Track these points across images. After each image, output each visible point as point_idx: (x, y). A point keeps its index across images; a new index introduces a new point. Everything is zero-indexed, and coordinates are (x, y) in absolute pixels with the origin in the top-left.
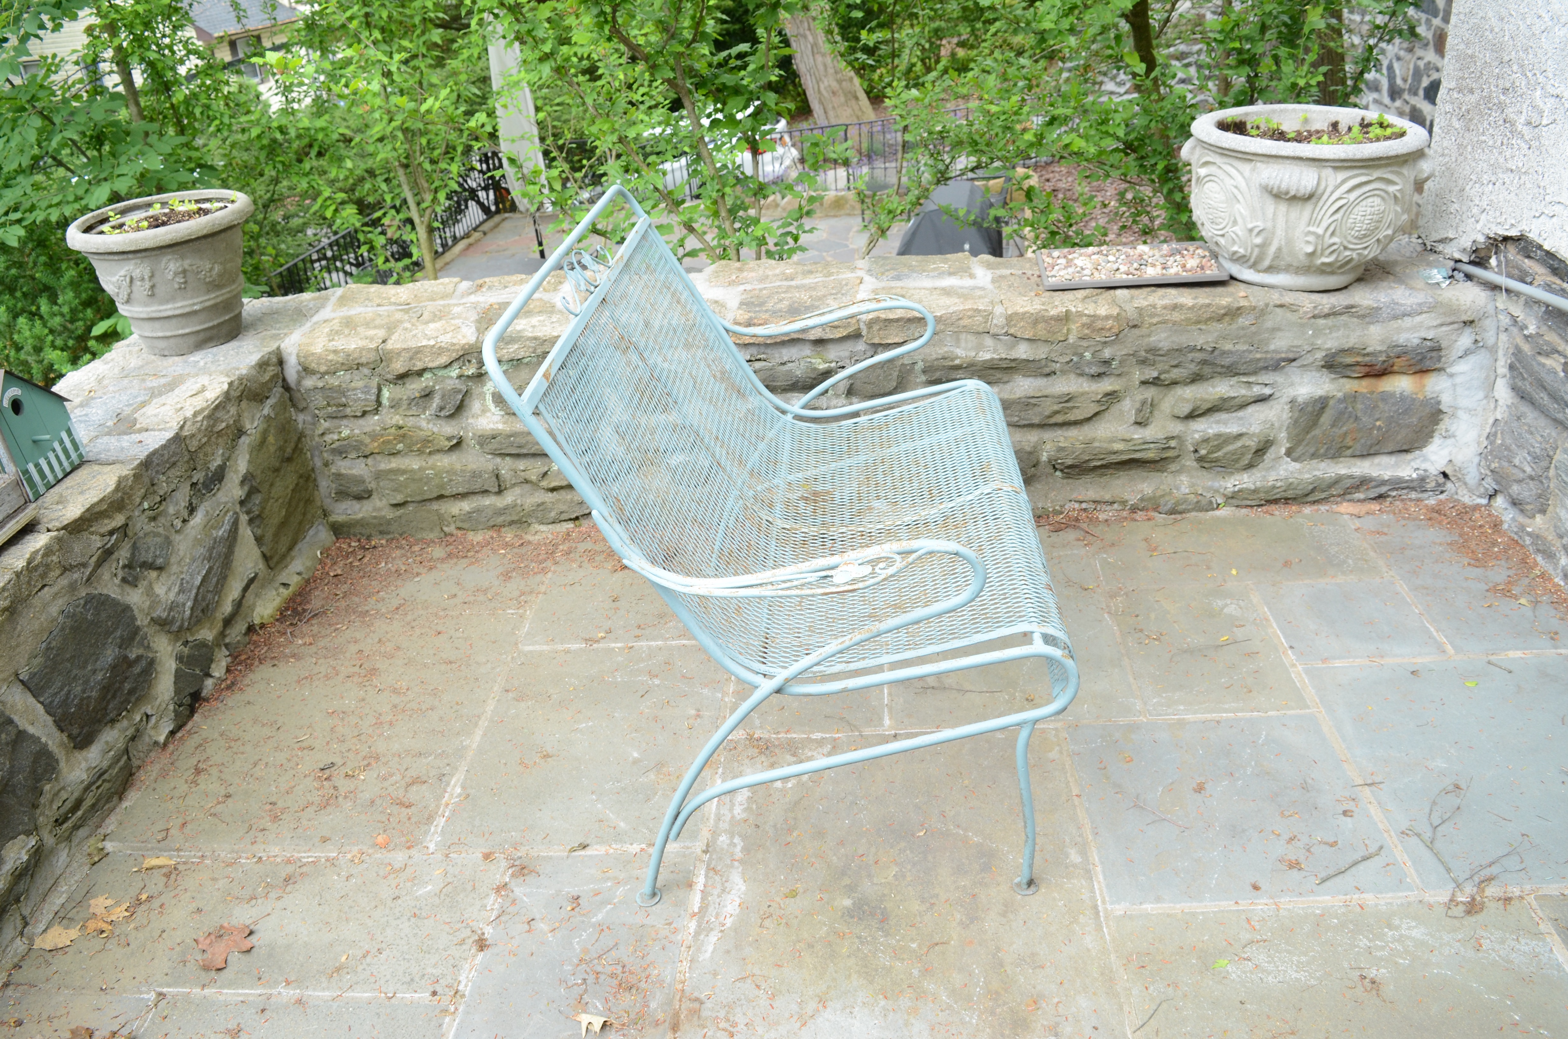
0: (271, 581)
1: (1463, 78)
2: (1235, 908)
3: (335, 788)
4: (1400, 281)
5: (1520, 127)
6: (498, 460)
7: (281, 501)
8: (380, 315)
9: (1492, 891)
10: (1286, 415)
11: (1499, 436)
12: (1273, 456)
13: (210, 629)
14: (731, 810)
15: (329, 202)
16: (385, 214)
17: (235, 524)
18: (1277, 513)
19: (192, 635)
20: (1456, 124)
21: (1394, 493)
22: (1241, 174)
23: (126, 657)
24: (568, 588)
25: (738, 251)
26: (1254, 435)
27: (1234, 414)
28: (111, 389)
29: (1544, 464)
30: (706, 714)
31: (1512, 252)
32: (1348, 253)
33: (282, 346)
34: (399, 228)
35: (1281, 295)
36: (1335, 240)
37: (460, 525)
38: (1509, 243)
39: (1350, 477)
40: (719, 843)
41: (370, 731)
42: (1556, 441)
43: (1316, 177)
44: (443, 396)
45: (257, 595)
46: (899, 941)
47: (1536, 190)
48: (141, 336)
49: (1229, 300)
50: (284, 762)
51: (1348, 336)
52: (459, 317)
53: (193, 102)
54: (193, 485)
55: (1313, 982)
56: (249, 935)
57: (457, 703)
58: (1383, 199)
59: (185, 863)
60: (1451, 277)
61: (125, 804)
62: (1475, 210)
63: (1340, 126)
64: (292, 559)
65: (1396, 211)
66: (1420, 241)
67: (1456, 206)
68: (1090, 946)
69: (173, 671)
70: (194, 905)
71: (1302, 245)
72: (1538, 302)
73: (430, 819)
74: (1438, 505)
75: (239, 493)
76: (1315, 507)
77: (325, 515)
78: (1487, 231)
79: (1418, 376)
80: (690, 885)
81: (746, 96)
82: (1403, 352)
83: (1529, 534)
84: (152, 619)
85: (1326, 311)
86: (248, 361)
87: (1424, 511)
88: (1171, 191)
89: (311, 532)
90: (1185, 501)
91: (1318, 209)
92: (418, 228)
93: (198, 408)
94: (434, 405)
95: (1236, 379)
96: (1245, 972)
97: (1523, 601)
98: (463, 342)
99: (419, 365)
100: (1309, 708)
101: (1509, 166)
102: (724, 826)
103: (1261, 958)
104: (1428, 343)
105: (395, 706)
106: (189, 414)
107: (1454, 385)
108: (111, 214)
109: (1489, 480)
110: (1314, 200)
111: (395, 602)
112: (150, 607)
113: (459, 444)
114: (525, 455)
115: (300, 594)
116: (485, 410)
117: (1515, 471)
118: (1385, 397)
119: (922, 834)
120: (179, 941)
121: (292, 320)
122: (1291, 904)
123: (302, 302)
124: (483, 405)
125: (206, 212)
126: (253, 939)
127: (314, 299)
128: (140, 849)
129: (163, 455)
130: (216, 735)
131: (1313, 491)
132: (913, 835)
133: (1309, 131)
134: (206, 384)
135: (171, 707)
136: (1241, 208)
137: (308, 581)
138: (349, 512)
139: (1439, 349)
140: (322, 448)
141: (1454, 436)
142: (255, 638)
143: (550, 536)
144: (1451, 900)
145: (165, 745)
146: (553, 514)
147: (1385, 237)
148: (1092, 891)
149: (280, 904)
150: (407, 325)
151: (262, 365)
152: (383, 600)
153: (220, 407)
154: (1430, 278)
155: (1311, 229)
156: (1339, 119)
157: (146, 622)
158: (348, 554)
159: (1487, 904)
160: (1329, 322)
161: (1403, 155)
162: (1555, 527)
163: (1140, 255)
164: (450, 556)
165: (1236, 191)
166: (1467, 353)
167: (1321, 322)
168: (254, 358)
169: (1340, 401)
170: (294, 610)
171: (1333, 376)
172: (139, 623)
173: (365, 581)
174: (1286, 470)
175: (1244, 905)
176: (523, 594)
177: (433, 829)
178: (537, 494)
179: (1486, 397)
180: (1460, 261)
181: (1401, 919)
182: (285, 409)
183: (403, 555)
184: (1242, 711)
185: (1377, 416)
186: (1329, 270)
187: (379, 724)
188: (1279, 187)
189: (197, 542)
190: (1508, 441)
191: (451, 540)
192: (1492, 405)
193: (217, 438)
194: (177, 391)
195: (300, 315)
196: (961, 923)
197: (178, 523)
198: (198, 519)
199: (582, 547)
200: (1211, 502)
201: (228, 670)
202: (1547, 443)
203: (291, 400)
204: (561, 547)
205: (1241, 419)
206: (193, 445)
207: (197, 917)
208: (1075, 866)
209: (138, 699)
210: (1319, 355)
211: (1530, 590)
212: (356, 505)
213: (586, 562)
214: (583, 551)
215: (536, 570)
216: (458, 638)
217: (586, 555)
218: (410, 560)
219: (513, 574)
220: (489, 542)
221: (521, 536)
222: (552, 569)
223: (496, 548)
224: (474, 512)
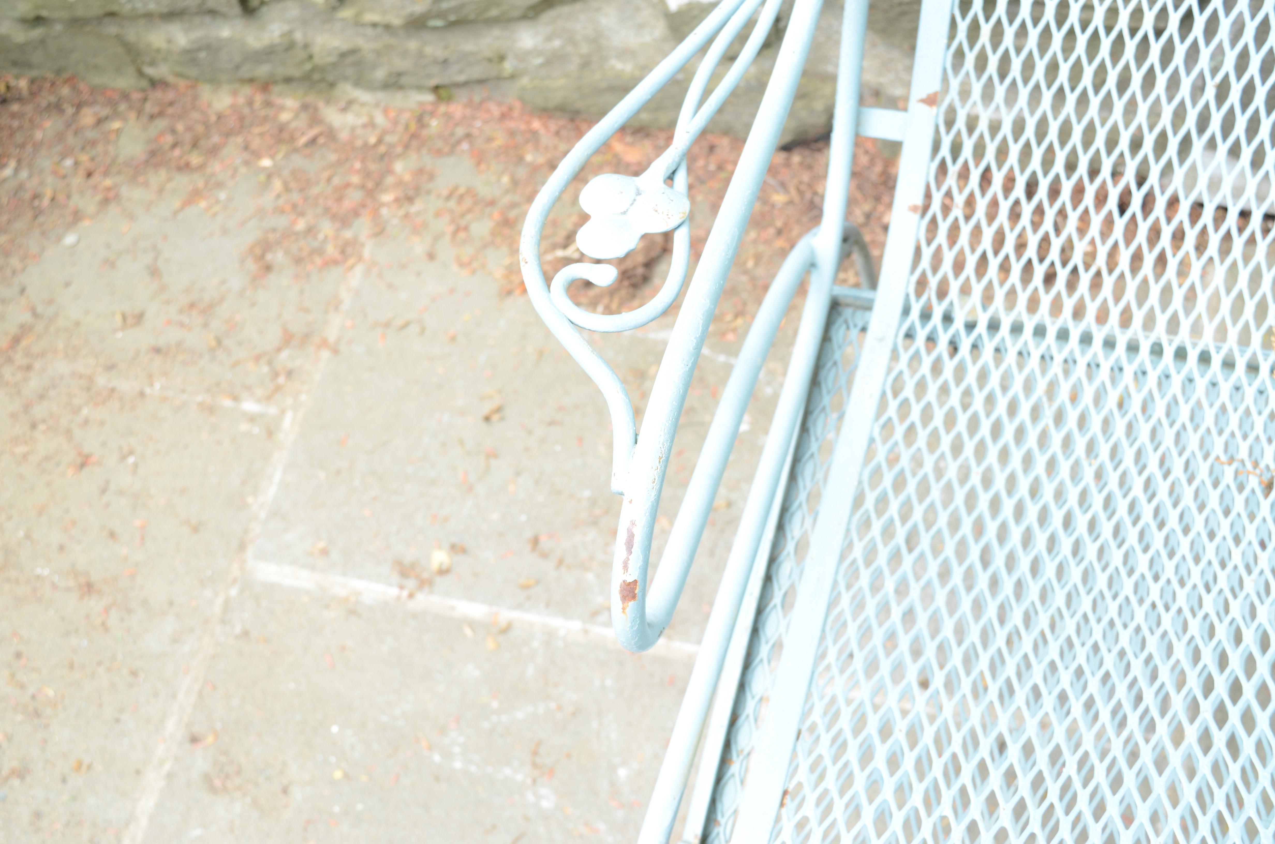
24: (391, 340)
37: (178, 69)
57: (80, 766)
111: (15, 318)
146: (382, 72)
164: (154, 157)
176: (288, 339)
191: (165, 98)
204: (398, 169)
213: (447, 238)
214: (445, 192)
215: (331, 250)
216: (121, 493)
217: (451, 211)
218: (69, 162)
219: (278, 257)
220: (242, 119)
221: (316, 109)
222: (367, 252)
223: (256, 143)
224: (199, 50)
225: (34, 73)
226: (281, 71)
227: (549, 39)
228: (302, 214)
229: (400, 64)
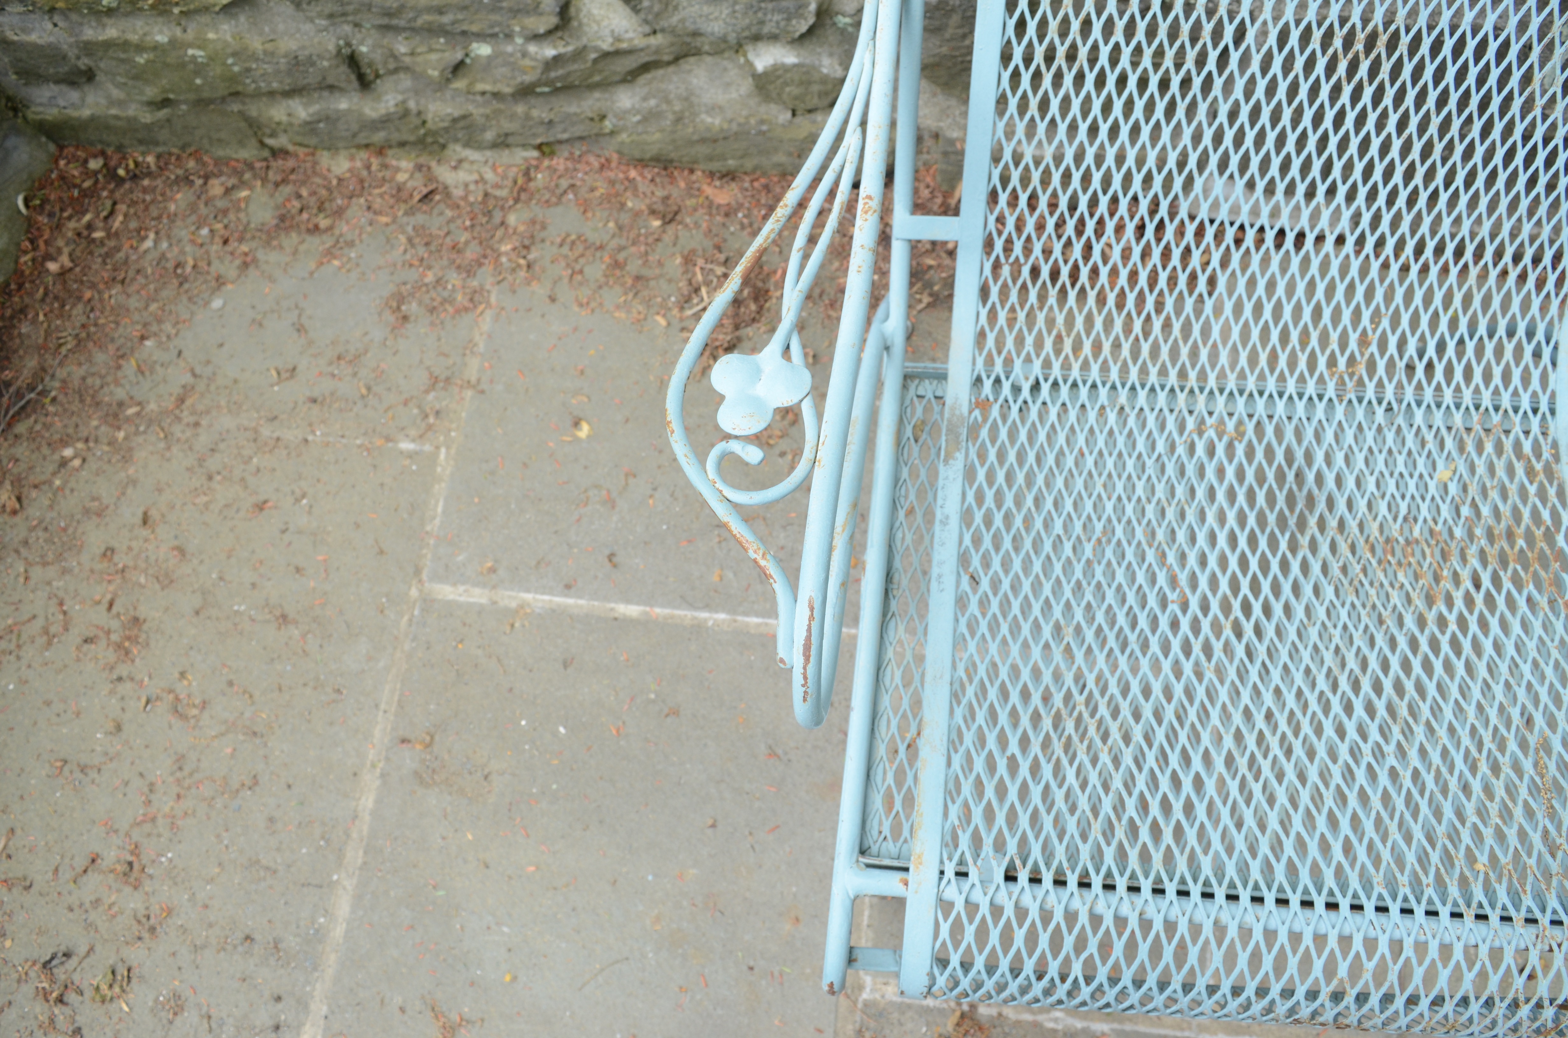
37: (298, 139)
57: (301, 775)
77: (15, 109)
105: (179, 763)
111: (176, 380)
138: (62, 105)
143: (490, 179)
146: (490, 134)
152: (152, 368)
164: (284, 222)
173: (116, 297)
183: (192, 211)
191: (286, 166)
204: (512, 221)
212: (70, 92)
213: (566, 280)
214: (558, 240)
215: (460, 298)
216: (300, 532)
217: (566, 257)
218: (205, 231)
219: (412, 307)
220: (362, 181)
221: (429, 168)
222: (493, 299)
223: (378, 203)
224: (319, 121)
225: (160, 149)
226: (396, 137)
227: (645, 99)
228: (429, 268)
229: (507, 126)
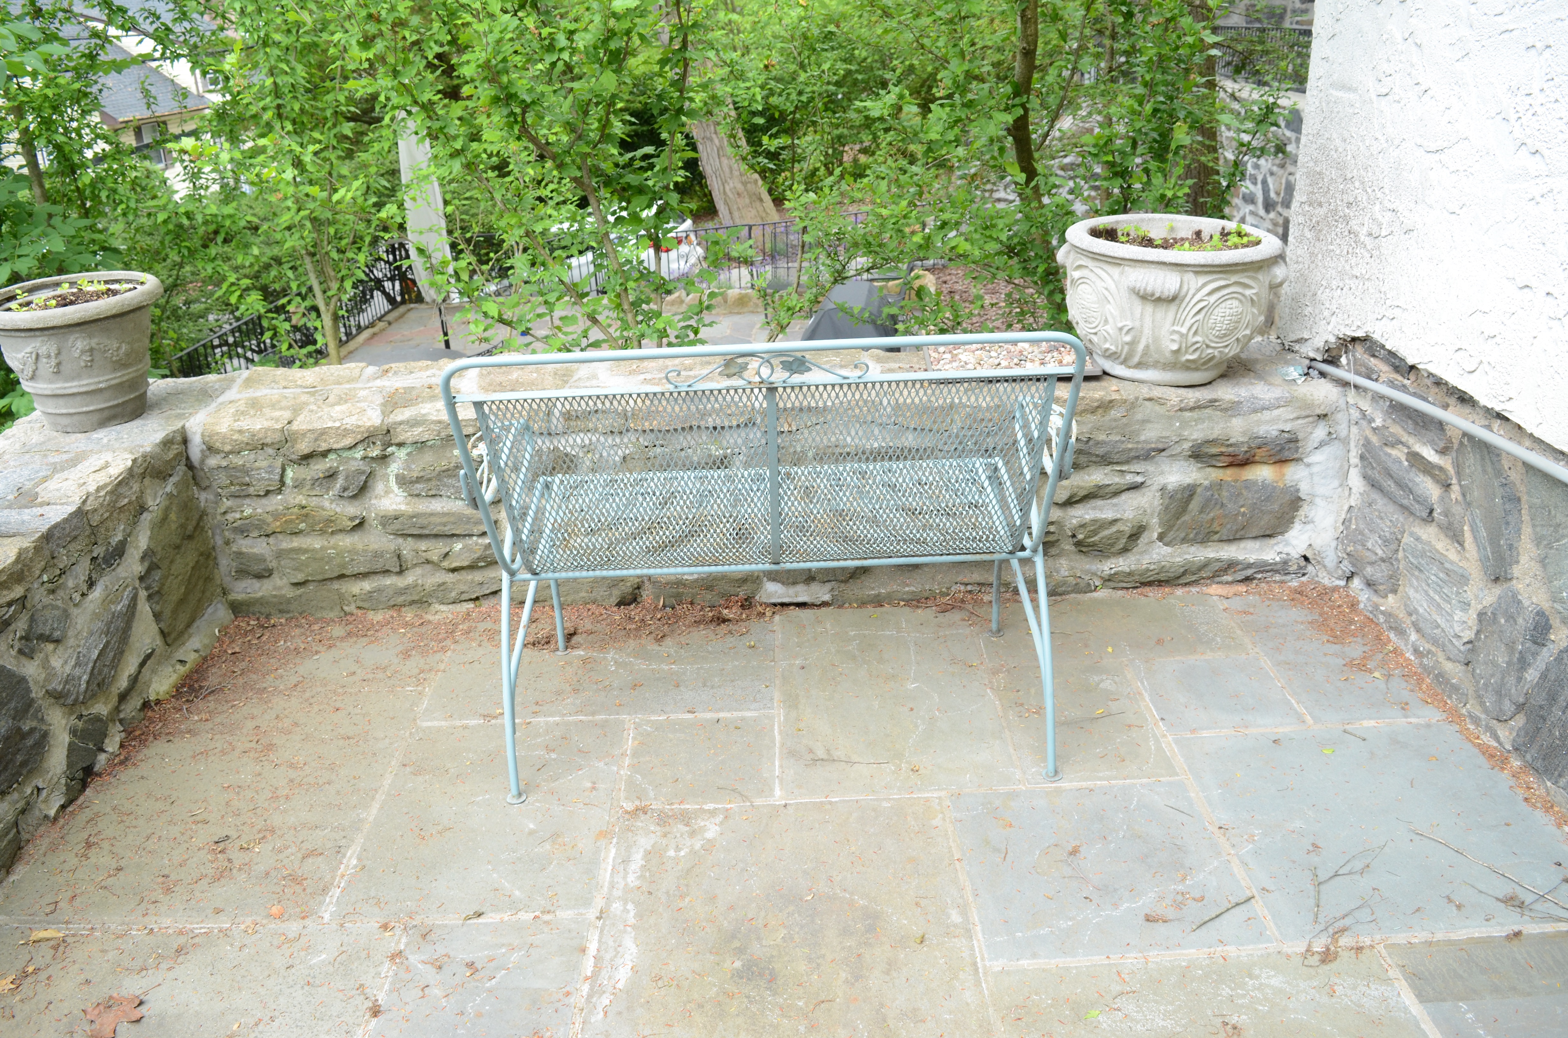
0: (169, 657)
1: (1312, 193)
2: (1106, 962)
3: (230, 860)
4: (1260, 377)
5: (1362, 238)
6: (400, 540)
7: (180, 578)
8: (286, 397)
9: (1345, 941)
10: (1157, 502)
11: (1353, 521)
12: (1146, 541)
13: (105, 703)
14: (625, 878)
15: (233, 288)
16: (289, 302)
17: (134, 599)
18: (1151, 594)
19: (87, 709)
20: (1308, 234)
21: (1259, 576)
22: (1111, 277)
23: (19, 729)
24: (467, 666)
25: (640, 342)
26: (1127, 520)
27: (1109, 501)
28: (12, 463)
29: (1394, 547)
30: (601, 786)
31: (1359, 351)
32: (1210, 351)
33: (187, 425)
34: (304, 315)
35: (1150, 389)
36: (1198, 338)
37: (361, 604)
38: (1358, 342)
39: (1219, 560)
40: (612, 909)
41: (266, 805)
42: (1403, 525)
43: (1179, 280)
44: (347, 477)
45: (154, 671)
46: (786, 999)
47: (1378, 295)
48: (44, 413)
49: (1102, 393)
50: (178, 835)
51: (1212, 429)
52: (365, 399)
53: (100, 186)
54: (94, 559)
55: (1178, 1029)
56: (139, 1005)
57: (355, 778)
58: (1241, 301)
59: (74, 935)
60: (1307, 374)
61: (12, 878)
62: (1326, 313)
63: (1203, 235)
64: (190, 636)
65: (1253, 313)
66: (1279, 341)
67: (1309, 309)
68: (969, 1001)
69: (67, 745)
70: (82, 976)
71: (1168, 343)
72: (1382, 397)
73: (325, 890)
74: (1300, 586)
75: (138, 568)
76: (1187, 589)
77: (224, 594)
78: (1336, 332)
79: (1277, 466)
80: (583, 950)
81: (650, 196)
82: (1263, 443)
83: (1382, 613)
84: (47, 691)
85: (1191, 404)
86: (152, 439)
87: (1287, 592)
88: (1052, 293)
89: (210, 610)
90: (1065, 583)
91: (1181, 310)
92: (323, 316)
93: (101, 484)
94: (338, 486)
95: (1109, 468)
96: (1115, 1022)
97: (1377, 674)
98: (369, 424)
99: (324, 446)
100: (1177, 775)
101: (1354, 273)
102: (617, 893)
103: (1130, 1008)
104: (1286, 435)
105: (292, 781)
106: (92, 488)
107: (1312, 475)
108: (19, 292)
109: (1346, 562)
110: (1177, 302)
111: (294, 680)
112: (45, 680)
113: (361, 524)
114: (427, 536)
115: (196, 672)
116: (388, 492)
117: (1368, 554)
118: (1249, 485)
119: (809, 898)
120: (66, 1012)
121: (197, 400)
122: (1159, 957)
123: (207, 383)
124: (386, 486)
125: (115, 293)
126: (143, 1010)
127: (219, 381)
128: (26, 922)
129: (64, 529)
130: (108, 809)
131: (1184, 573)
132: (801, 899)
133: (1174, 239)
134: (110, 460)
135: (63, 781)
136: (1111, 309)
137: (205, 659)
138: (249, 590)
139: (1297, 441)
140: (224, 527)
141: (1313, 522)
142: (150, 714)
143: (450, 616)
144: (1307, 951)
145: (56, 819)
146: (453, 594)
147: (1244, 336)
148: (972, 948)
149: (171, 975)
150: (314, 407)
151: (167, 443)
152: (282, 677)
153: (123, 483)
154: (1287, 375)
155: (1176, 328)
156: (1202, 228)
157: (41, 695)
158: (246, 632)
159: (1341, 953)
160: (1195, 414)
161: (1258, 262)
162: (1406, 605)
163: (1021, 352)
164: (349, 634)
165: (1106, 293)
166: (1321, 445)
167: (1188, 414)
168: (159, 436)
169: (1207, 489)
170: (191, 687)
171: (1200, 465)
172: (33, 695)
173: (263, 659)
174: (1158, 554)
175: (1115, 959)
176: (422, 671)
177: (328, 900)
178: (438, 574)
179: (1341, 485)
180: (1315, 360)
181: (1261, 969)
182: (188, 487)
183: (303, 634)
184: (1116, 778)
185: (1241, 503)
186: (1193, 366)
187: (275, 798)
188: (1145, 290)
189: (96, 616)
190: (1362, 526)
191: (351, 619)
192: (1347, 493)
193: (119, 514)
194: (79, 467)
195: (205, 396)
196: (846, 981)
197: (77, 597)
198: (97, 593)
199: (482, 626)
200: (1089, 584)
201: (122, 746)
202: (1396, 527)
203: (194, 478)
204: (461, 627)
205: (1115, 505)
206: (95, 520)
207: (86, 988)
208: (955, 926)
209: (30, 772)
210: (1187, 445)
211: (1383, 664)
212: (256, 584)
213: (486, 641)
214: (482, 630)
215: (436, 649)
216: (356, 714)
217: (486, 634)
218: (309, 639)
219: (413, 652)
220: (388, 620)
221: (422, 614)
222: (451, 648)
223: (396, 627)
224: (373, 592)
228: (421, 641)
229: (462, 588)
